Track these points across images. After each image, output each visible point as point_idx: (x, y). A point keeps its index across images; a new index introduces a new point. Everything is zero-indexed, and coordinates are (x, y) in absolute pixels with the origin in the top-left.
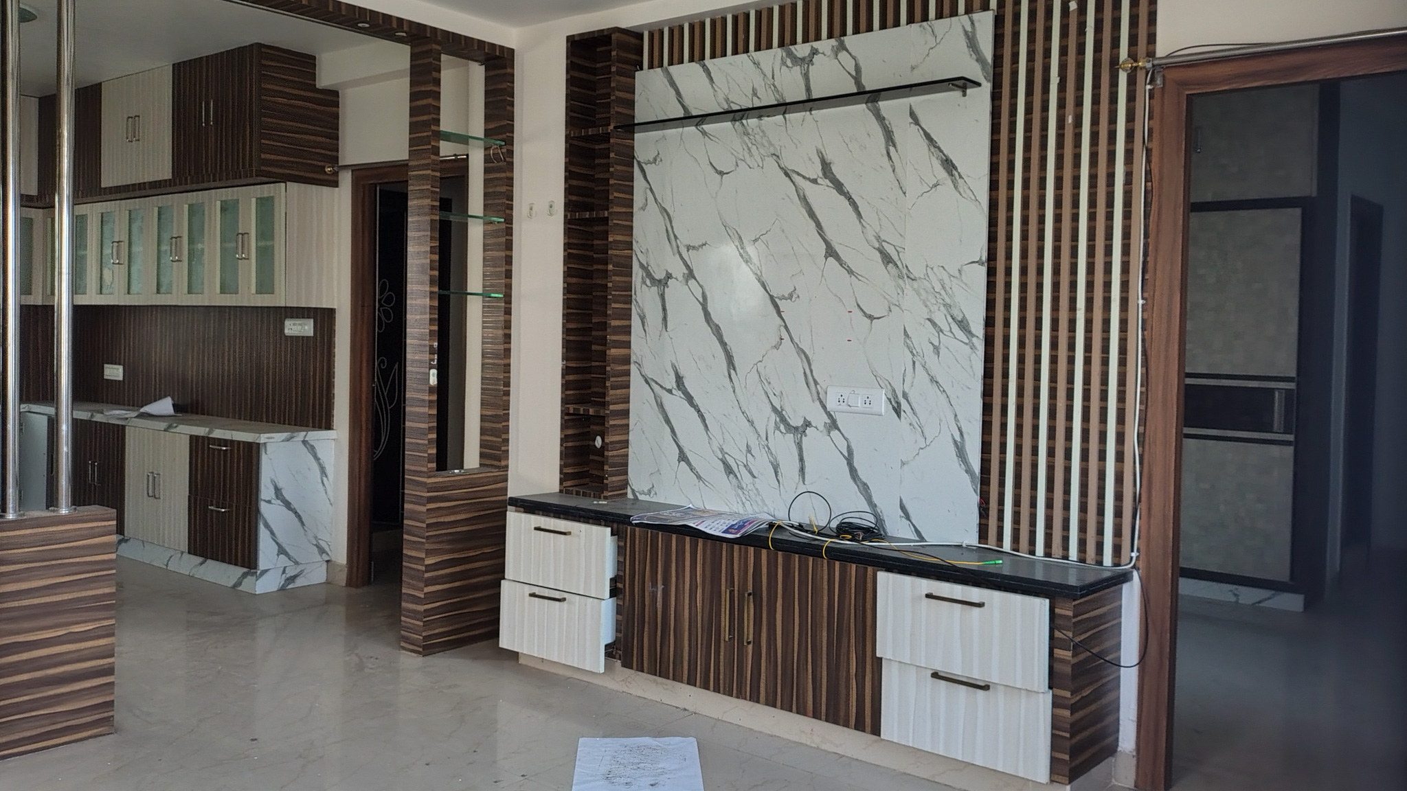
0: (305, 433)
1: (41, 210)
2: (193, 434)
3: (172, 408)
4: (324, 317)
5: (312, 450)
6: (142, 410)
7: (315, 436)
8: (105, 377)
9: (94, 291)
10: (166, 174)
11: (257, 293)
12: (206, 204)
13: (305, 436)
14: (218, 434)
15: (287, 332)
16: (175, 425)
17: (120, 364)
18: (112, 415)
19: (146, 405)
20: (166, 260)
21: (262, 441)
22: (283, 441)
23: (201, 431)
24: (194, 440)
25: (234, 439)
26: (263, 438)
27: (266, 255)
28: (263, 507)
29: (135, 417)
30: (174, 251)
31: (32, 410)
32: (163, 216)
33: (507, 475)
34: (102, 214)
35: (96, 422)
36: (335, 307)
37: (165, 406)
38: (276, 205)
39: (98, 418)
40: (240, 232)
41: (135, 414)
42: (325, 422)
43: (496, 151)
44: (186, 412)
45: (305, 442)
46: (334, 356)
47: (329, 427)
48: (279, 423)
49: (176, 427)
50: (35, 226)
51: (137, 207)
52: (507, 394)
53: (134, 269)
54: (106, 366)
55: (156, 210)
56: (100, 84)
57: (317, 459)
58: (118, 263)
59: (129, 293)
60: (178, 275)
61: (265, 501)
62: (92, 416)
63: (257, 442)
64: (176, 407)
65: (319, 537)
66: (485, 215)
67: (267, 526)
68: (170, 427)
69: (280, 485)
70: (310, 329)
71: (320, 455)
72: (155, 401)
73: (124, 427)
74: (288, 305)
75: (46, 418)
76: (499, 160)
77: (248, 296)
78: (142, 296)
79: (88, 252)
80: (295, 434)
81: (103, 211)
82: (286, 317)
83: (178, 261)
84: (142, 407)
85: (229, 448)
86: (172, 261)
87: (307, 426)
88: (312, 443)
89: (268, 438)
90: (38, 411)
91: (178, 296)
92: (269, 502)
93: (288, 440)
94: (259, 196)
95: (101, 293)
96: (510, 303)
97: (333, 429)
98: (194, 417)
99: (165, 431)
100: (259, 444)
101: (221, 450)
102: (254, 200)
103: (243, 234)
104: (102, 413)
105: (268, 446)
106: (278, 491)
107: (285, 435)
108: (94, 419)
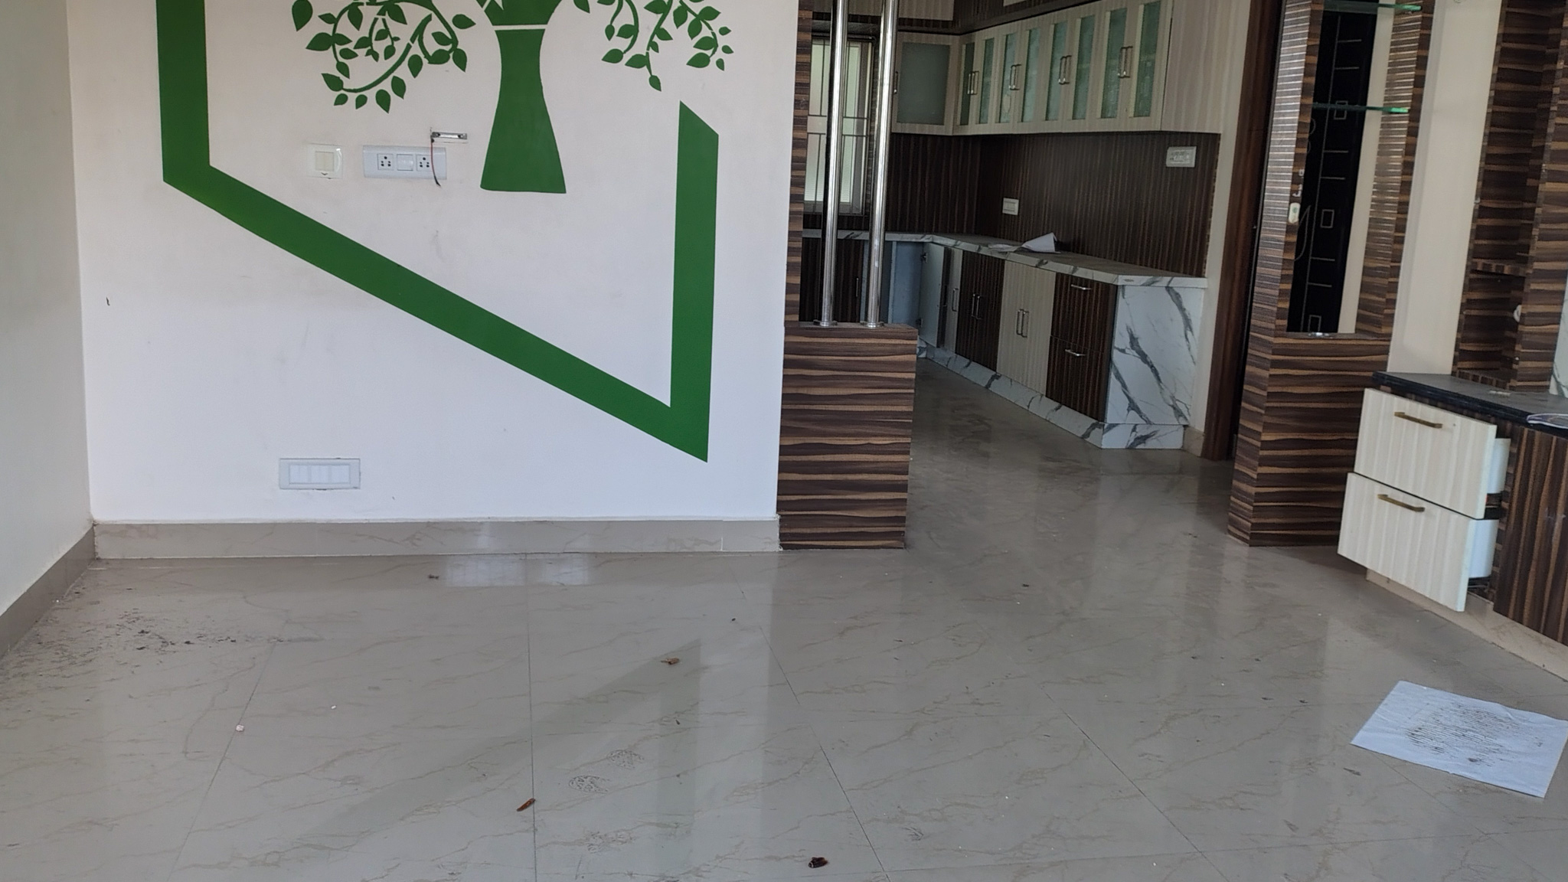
0: (1169, 278)
1: (958, 37)
2: (1059, 271)
3: (1053, 245)
4: (1207, 143)
5: (1177, 298)
6: (1024, 246)
7: (1180, 282)
8: (1004, 212)
9: (994, 120)
11: (1134, 116)
12: (1096, 17)
13: (1170, 282)
14: (1082, 273)
15: (1170, 163)
16: (1045, 261)
17: (1016, 199)
18: (996, 248)
19: (1028, 240)
20: (1057, 81)
21: (1120, 283)
22: (1143, 285)
23: (1066, 269)
24: (1060, 278)
25: (1095, 279)
26: (1121, 280)
27: (1147, 71)
28: (1116, 354)
29: (1015, 252)
30: (1062, 74)
31: (935, 241)
32: (1058, 35)
33: (1389, 346)
34: (1007, 36)
35: (982, 255)
36: (1221, 132)
37: (1046, 243)
38: (1162, 10)
39: (984, 251)
40: (1125, 46)
41: (1015, 248)
42: (1197, 270)
44: (1069, 250)
45: (1168, 289)
46: (1214, 191)
47: (1200, 274)
48: (1152, 266)
49: (1046, 263)
50: (951, 52)
51: (1036, 26)
52: (1400, 241)
53: (1028, 94)
54: (1005, 199)
55: (1053, 26)
57: (1182, 309)
58: (1015, 89)
59: (1022, 121)
60: (1064, 97)
61: (1118, 349)
62: (980, 249)
63: (1115, 283)
64: (1059, 245)
65: (1177, 398)
66: (1397, 2)
67: (1119, 377)
68: (1041, 263)
69: (1136, 334)
70: (1191, 159)
71: (1185, 305)
72: (1043, 235)
73: (1003, 261)
74: (1163, 129)
75: (943, 248)
77: (1126, 121)
78: (1033, 125)
79: (992, 79)
80: (1158, 279)
81: (1008, 33)
82: (1170, 145)
83: (1065, 83)
84: (1025, 242)
85: (1089, 289)
86: (1060, 83)
87: (1178, 272)
88: (1177, 290)
89: (1127, 280)
90: (938, 242)
91: (1063, 124)
92: (1123, 351)
93: (1149, 284)
94: (1147, 2)
95: (1000, 122)
96: (1417, 120)
97: (1204, 277)
98: (1075, 255)
99: (1036, 267)
100: (1117, 286)
101: (1080, 290)
102: (1142, 7)
103: (1127, 48)
104: (987, 246)
105: (1127, 290)
106: (1133, 340)
107: (1146, 279)
108: (981, 252)
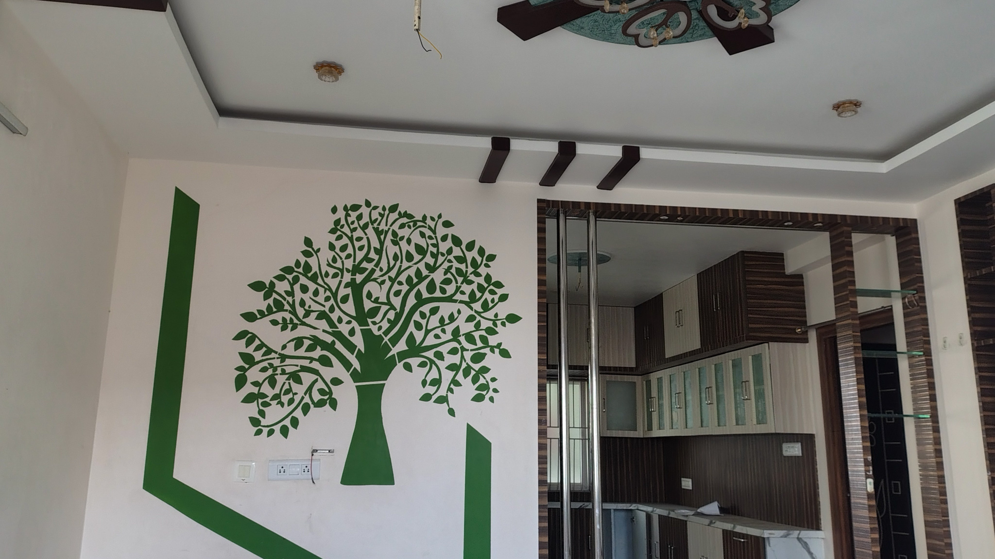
0: (798, 532)
1: (640, 377)
2: (724, 528)
3: (718, 510)
4: (807, 440)
5: (806, 546)
6: (699, 510)
7: (806, 534)
8: (683, 487)
9: (668, 428)
10: (697, 345)
11: (757, 424)
12: (724, 364)
13: (799, 534)
14: (739, 529)
15: (785, 454)
16: (714, 521)
17: (689, 478)
18: (680, 513)
19: (701, 507)
20: (705, 402)
21: (766, 536)
22: (781, 537)
23: (728, 526)
24: (725, 532)
25: (749, 533)
26: (766, 534)
27: (760, 395)
29: (693, 515)
30: (708, 398)
31: (639, 509)
32: (701, 374)
34: (670, 375)
35: (671, 518)
36: (814, 433)
37: (713, 508)
38: (763, 359)
39: (672, 515)
40: (744, 381)
41: (692, 513)
42: (815, 524)
43: (910, 300)
44: (729, 513)
45: (799, 539)
46: (817, 471)
47: (818, 528)
48: (786, 524)
49: (715, 523)
50: (637, 386)
51: (687, 370)
52: (945, 502)
53: (688, 411)
54: (682, 479)
55: (697, 370)
56: (662, 293)
57: (810, 553)
58: (679, 408)
59: (686, 428)
60: (710, 413)
62: (669, 513)
63: (762, 536)
64: (721, 509)
66: (908, 351)
68: (711, 523)
70: (799, 451)
71: (812, 550)
72: (711, 503)
73: (686, 521)
74: (777, 432)
75: (645, 513)
76: (914, 306)
77: (752, 427)
78: (693, 430)
79: (664, 402)
80: (791, 532)
81: (670, 374)
82: (783, 442)
83: (710, 404)
84: (699, 508)
85: (745, 540)
86: (707, 404)
87: (804, 527)
88: (805, 540)
89: (770, 534)
90: (641, 509)
91: (712, 429)
93: (785, 536)
94: (753, 354)
95: (672, 428)
96: (937, 422)
97: (821, 530)
98: (733, 517)
99: (708, 525)
100: (764, 538)
101: (740, 541)
102: (750, 357)
103: (745, 382)
104: (674, 511)
105: (772, 541)
107: (782, 532)
108: (670, 516)
